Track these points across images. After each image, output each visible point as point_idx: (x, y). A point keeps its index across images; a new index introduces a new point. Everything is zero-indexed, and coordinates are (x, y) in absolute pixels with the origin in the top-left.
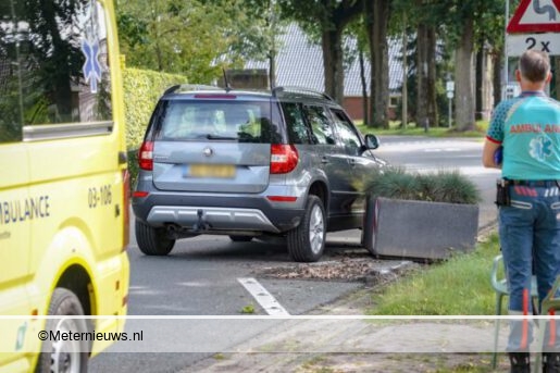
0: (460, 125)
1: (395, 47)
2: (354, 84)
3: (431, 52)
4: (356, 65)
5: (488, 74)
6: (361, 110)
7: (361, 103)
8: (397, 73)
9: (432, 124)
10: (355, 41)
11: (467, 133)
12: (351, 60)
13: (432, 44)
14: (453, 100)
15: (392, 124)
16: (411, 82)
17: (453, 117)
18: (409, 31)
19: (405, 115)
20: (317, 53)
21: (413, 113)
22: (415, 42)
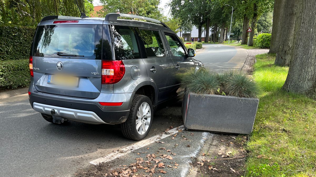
0: (221, 42)
1: (210, 29)
2: (203, 35)
3: (217, 29)
4: (204, 32)
5: (225, 33)
6: (204, 40)
7: (204, 38)
8: (210, 33)
9: (216, 42)
10: (204, 28)
11: (221, 43)
12: (203, 31)
13: (217, 28)
14: (220, 37)
15: (209, 42)
16: (212, 35)
17: (220, 40)
18: (213, 26)
19: (211, 40)
20: (198, 30)
21: (212, 39)
22: (214, 28)
